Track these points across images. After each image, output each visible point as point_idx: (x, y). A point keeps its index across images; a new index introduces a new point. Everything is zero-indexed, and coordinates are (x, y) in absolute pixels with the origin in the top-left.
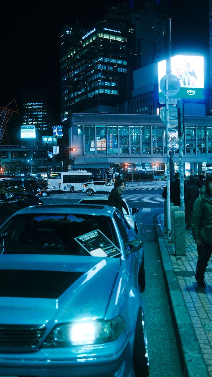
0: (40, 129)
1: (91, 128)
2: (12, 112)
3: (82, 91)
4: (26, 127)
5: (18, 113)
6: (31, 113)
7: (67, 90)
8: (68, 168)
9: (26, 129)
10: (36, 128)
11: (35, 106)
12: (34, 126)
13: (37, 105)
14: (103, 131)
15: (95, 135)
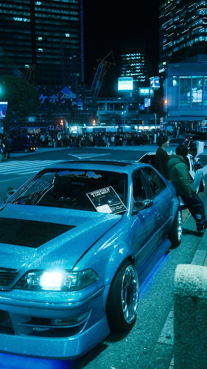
0: (137, 80)
1: (188, 79)
2: (109, 64)
3: (181, 40)
4: (123, 79)
5: (115, 65)
6: (129, 65)
7: (165, 39)
8: (160, 120)
9: (123, 80)
10: (133, 80)
11: (133, 57)
12: (132, 78)
13: (136, 56)
14: (200, 81)
15: (191, 86)
